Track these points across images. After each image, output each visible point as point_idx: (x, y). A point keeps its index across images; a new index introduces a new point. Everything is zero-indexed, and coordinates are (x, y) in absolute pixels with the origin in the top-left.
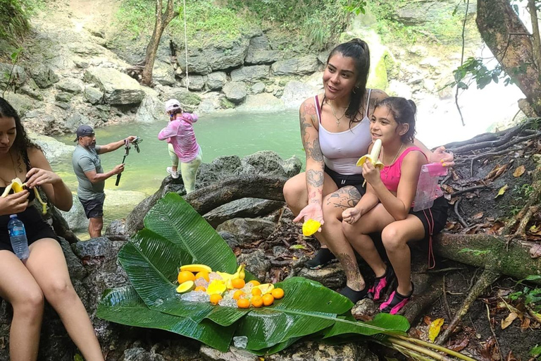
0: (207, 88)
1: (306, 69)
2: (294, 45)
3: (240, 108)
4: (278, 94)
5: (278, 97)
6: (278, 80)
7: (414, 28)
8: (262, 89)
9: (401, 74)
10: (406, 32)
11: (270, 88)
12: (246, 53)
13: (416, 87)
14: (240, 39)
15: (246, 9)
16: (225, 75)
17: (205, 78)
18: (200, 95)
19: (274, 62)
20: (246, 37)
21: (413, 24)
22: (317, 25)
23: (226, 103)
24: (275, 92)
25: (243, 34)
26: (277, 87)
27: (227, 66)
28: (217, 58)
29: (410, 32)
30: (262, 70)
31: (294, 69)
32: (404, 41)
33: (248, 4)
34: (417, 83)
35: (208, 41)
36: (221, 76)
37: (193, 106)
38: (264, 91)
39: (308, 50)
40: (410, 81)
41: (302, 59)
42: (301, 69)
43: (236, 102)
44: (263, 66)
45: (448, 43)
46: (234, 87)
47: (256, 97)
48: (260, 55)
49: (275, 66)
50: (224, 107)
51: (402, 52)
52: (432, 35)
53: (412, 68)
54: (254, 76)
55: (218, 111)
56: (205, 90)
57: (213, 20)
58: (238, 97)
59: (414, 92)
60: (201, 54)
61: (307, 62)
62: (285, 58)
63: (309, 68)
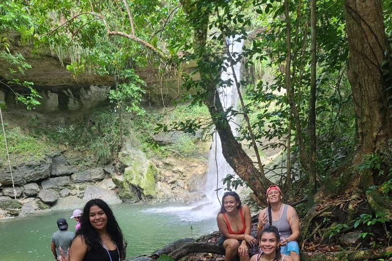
0: (24, 195)
1: (97, 177)
2: (85, 161)
3: (54, 208)
4: (81, 196)
5: (81, 198)
6: (78, 186)
7: (165, 148)
8: (68, 193)
9: (163, 178)
10: (161, 150)
11: (73, 192)
12: (51, 168)
13: (173, 185)
14: (45, 159)
15: (45, 136)
16: (37, 185)
17: (22, 188)
18: (20, 201)
19: (73, 173)
20: (49, 157)
21: (164, 145)
22: (101, 147)
23: (42, 205)
24: (78, 195)
25: (46, 155)
26: (78, 192)
27: (38, 179)
28: (29, 173)
29: (163, 150)
30: (65, 180)
31: (88, 178)
32: (160, 156)
33: (46, 133)
34: (173, 183)
35: (20, 161)
36: (34, 186)
37: (17, 209)
38: (69, 194)
39: (97, 164)
40: (168, 182)
41: (93, 171)
42: (93, 177)
43: (51, 204)
44: (66, 177)
45: (188, 156)
46: (46, 194)
47: (65, 199)
48: (62, 169)
49: (74, 177)
50: (42, 208)
51: (160, 163)
52: (177, 152)
53: (168, 173)
54: (59, 184)
55: (38, 211)
56: (23, 197)
57: (21, 146)
58: (52, 200)
59: (172, 189)
60: (16, 171)
61: (97, 172)
62: (80, 171)
63: (99, 177)
